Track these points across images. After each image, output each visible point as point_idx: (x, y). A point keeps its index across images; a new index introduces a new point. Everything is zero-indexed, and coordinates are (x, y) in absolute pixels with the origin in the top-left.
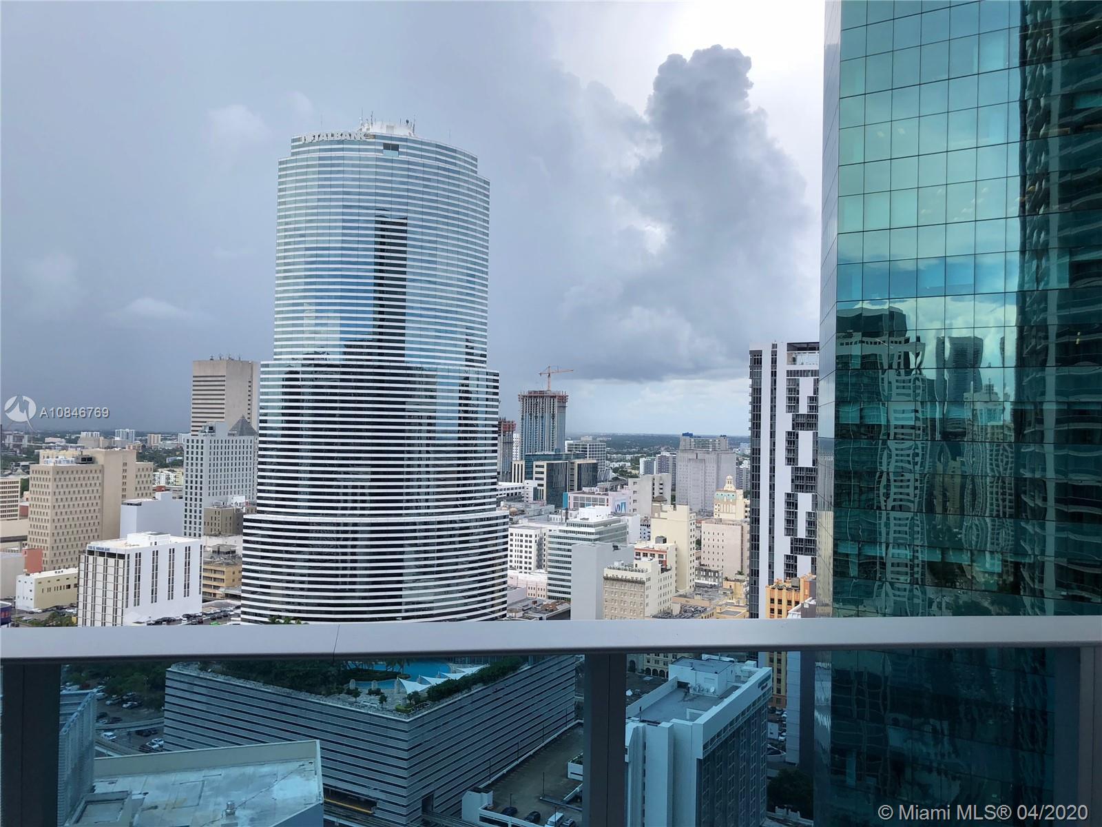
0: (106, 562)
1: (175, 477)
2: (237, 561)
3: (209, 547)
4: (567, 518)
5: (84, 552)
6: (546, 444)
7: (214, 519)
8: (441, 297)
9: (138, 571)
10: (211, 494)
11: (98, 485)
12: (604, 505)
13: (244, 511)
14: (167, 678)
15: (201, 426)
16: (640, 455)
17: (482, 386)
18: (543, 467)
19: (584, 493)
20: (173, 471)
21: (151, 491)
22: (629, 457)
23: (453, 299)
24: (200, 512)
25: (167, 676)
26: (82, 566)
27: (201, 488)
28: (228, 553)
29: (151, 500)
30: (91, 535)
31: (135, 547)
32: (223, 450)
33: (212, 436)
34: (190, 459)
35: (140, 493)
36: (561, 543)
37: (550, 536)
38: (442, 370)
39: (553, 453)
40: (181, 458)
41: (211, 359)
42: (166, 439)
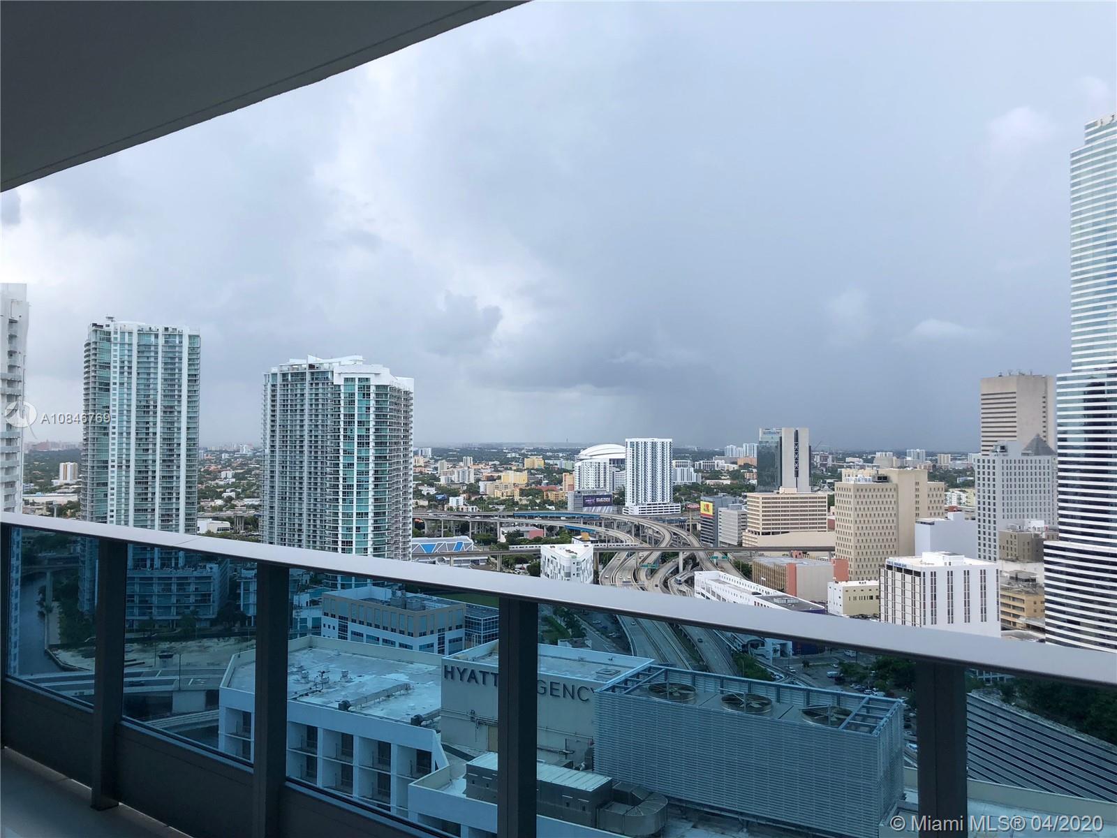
0: (903, 578)
1: (967, 497)
2: (1038, 590)
3: (1006, 572)
5: (883, 566)
7: (1010, 543)
9: (934, 589)
10: (1006, 517)
11: (893, 502)
13: (1044, 536)
14: (968, 703)
15: (992, 446)
20: (964, 492)
21: (944, 511)
24: (995, 535)
25: (968, 701)
26: (882, 579)
27: (995, 510)
28: (1027, 580)
29: (943, 520)
30: (889, 551)
31: (930, 566)
32: (1017, 471)
33: (1004, 455)
34: (981, 479)
35: (933, 512)
40: (972, 478)
41: (1000, 376)
42: (956, 459)
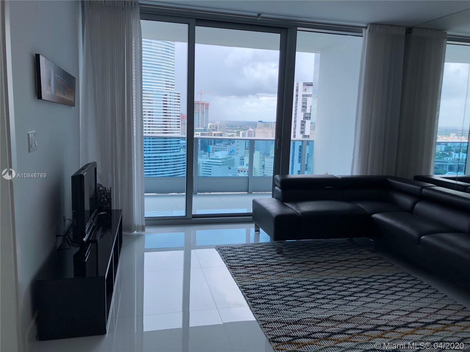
4: (209, 156)
6: (200, 124)
8: (154, 58)
12: (225, 151)
16: (240, 130)
17: (173, 99)
18: (199, 134)
19: (216, 146)
22: (235, 131)
23: (159, 59)
36: (207, 166)
37: (202, 164)
38: (155, 91)
39: (203, 129)
